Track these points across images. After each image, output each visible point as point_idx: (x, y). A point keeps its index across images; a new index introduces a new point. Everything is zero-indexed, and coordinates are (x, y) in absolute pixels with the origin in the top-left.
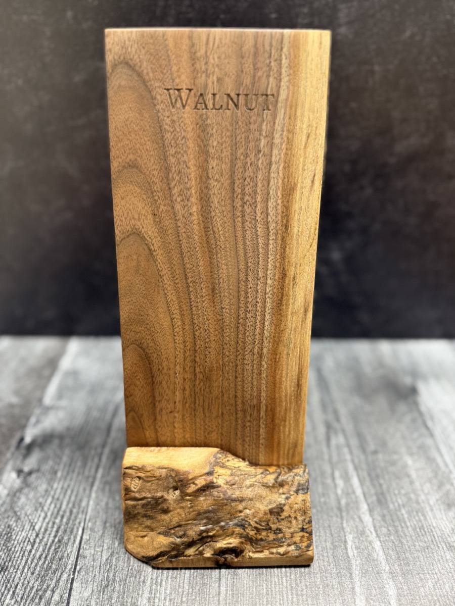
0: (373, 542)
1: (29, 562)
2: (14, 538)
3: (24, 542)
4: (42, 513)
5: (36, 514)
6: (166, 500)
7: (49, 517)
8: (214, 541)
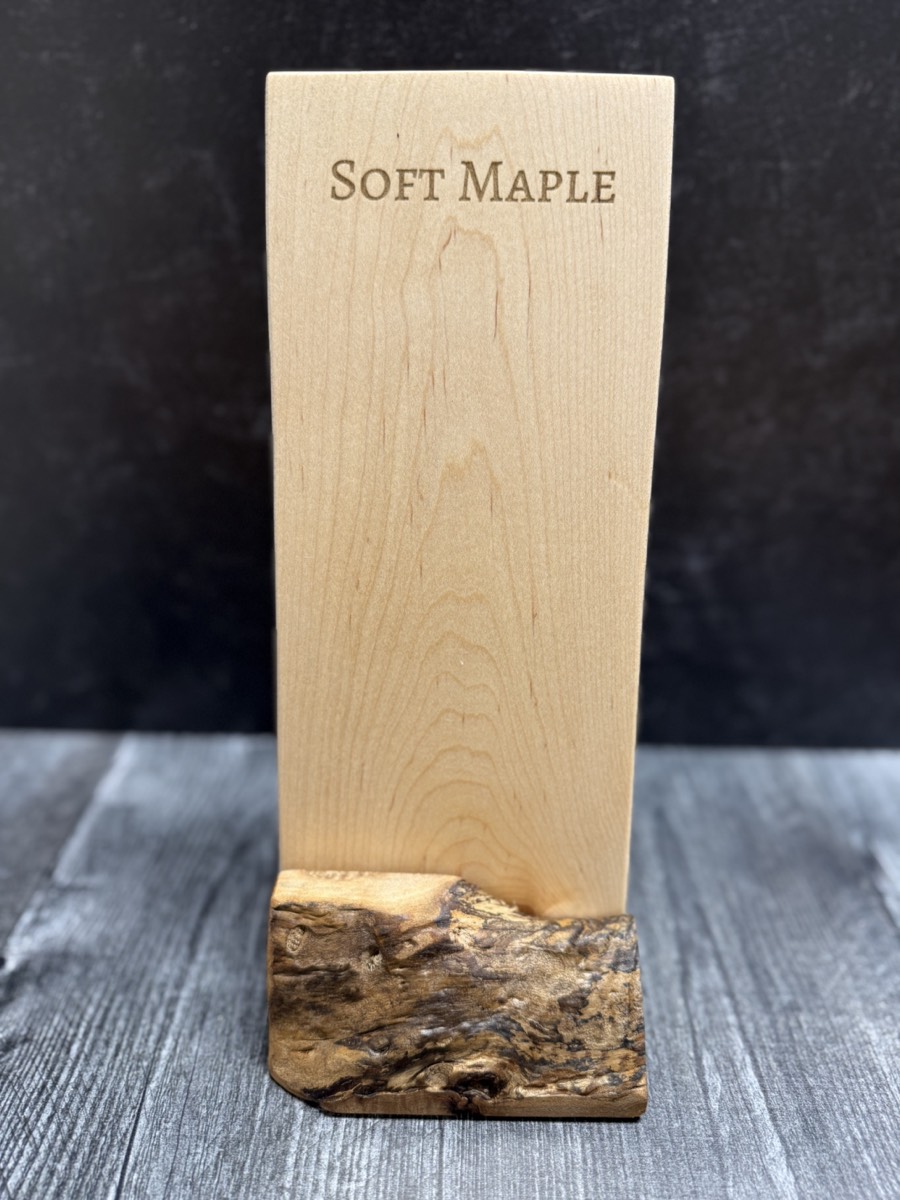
4: (28, 1145)
5: (14, 1146)
6: (354, 974)
7: (42, 1155)
8: (447, 1059)
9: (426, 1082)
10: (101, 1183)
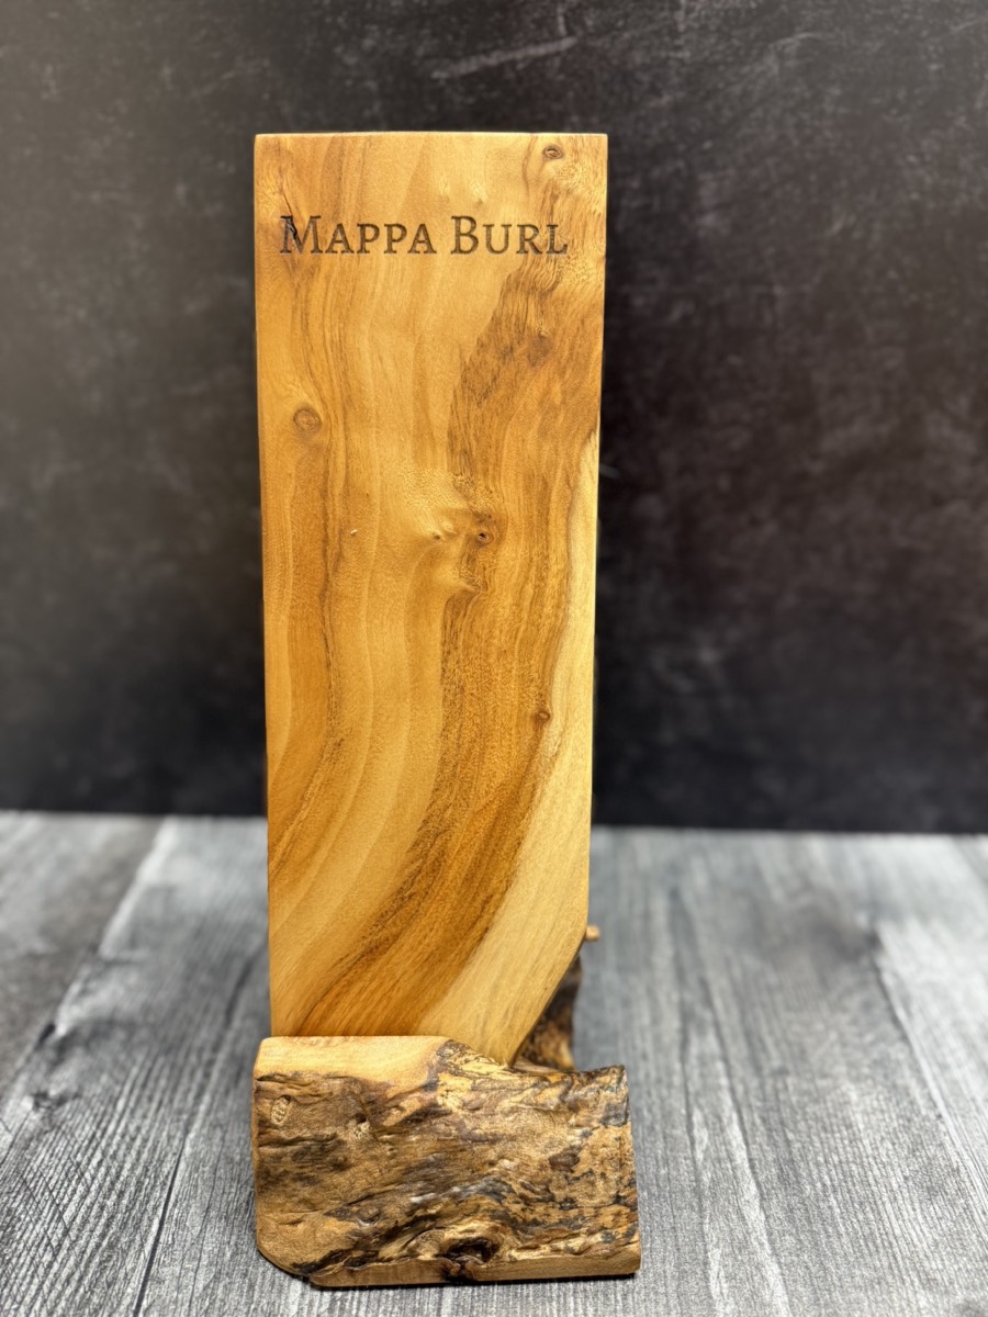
0: (763, 1266)
1: (45, 1289)
2: (18, 1237)
3: (38, 1246)
4: (80, 1185)
5: (68, 1186)
6: (341, 1143)
7: (93, 1194)
8: (438, 1225)
9: (418, 1250)
10: (146, 1217)
